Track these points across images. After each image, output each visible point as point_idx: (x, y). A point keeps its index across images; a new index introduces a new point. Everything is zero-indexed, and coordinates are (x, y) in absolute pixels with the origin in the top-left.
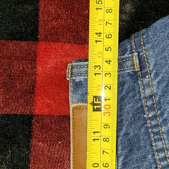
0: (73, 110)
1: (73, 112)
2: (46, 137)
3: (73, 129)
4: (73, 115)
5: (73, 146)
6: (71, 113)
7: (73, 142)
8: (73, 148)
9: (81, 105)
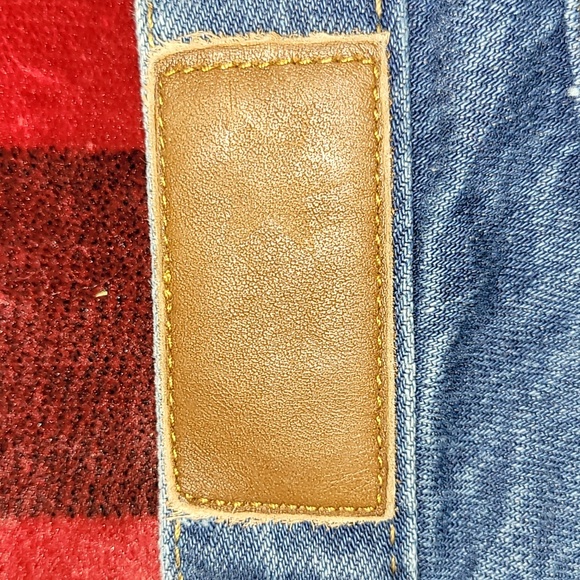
0: (160, 77)
1: (160, 92)
2: (28, 267)
3: (165, 190)
4: (161, 110)
5: (167, 285)
6: (151, 96)
7: (169, 266)
8: (168, 300)
9: (205, 44)
